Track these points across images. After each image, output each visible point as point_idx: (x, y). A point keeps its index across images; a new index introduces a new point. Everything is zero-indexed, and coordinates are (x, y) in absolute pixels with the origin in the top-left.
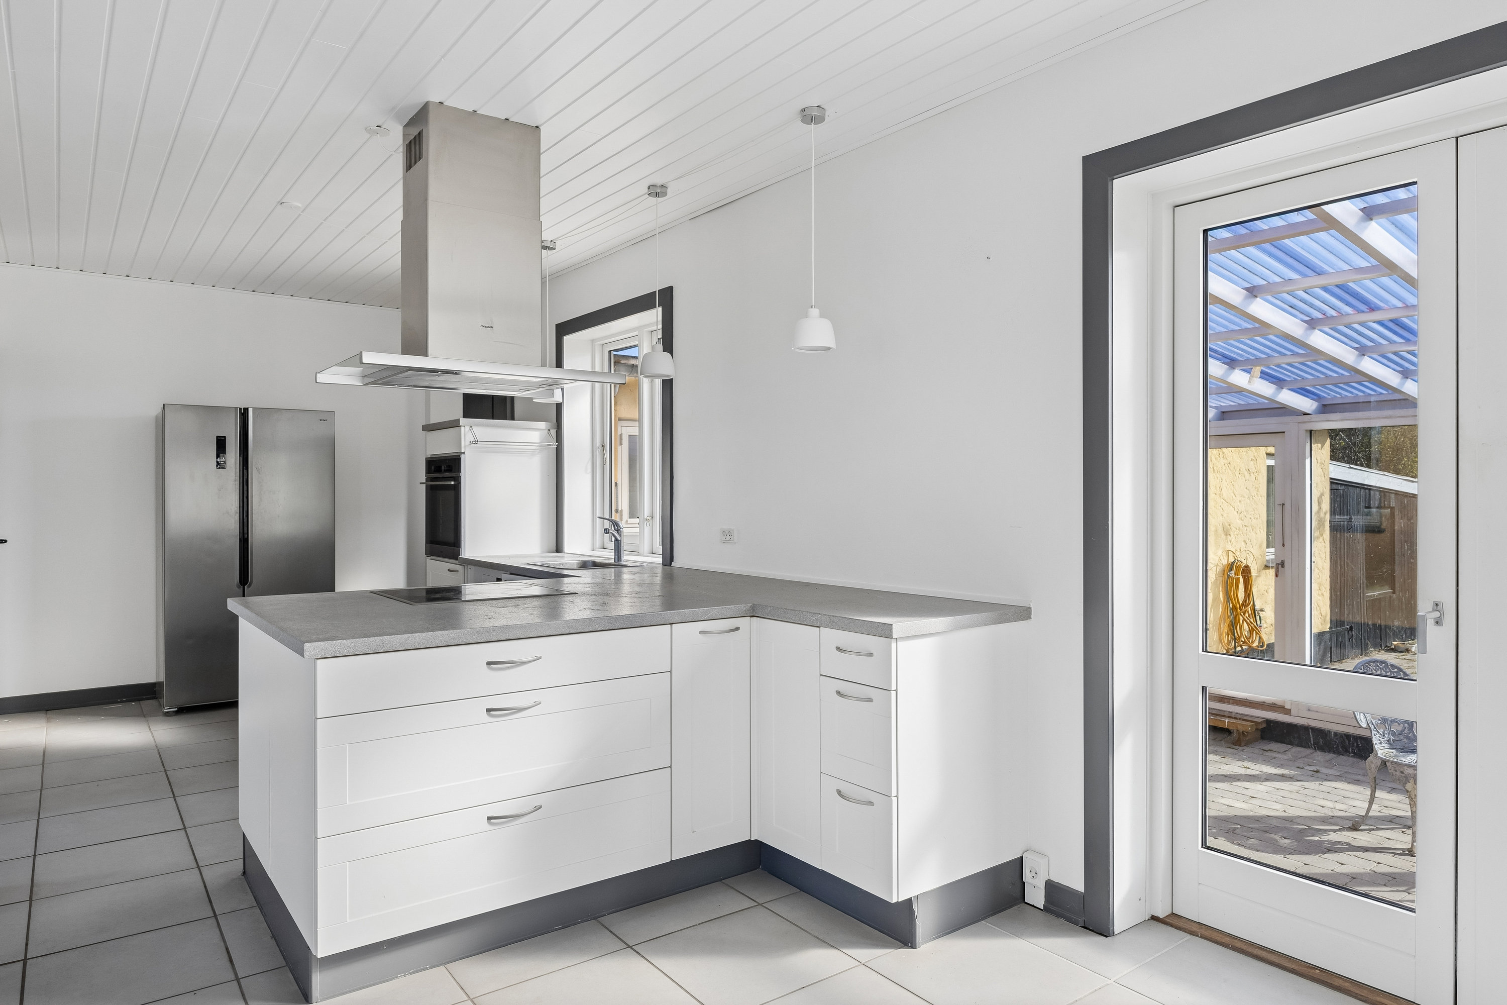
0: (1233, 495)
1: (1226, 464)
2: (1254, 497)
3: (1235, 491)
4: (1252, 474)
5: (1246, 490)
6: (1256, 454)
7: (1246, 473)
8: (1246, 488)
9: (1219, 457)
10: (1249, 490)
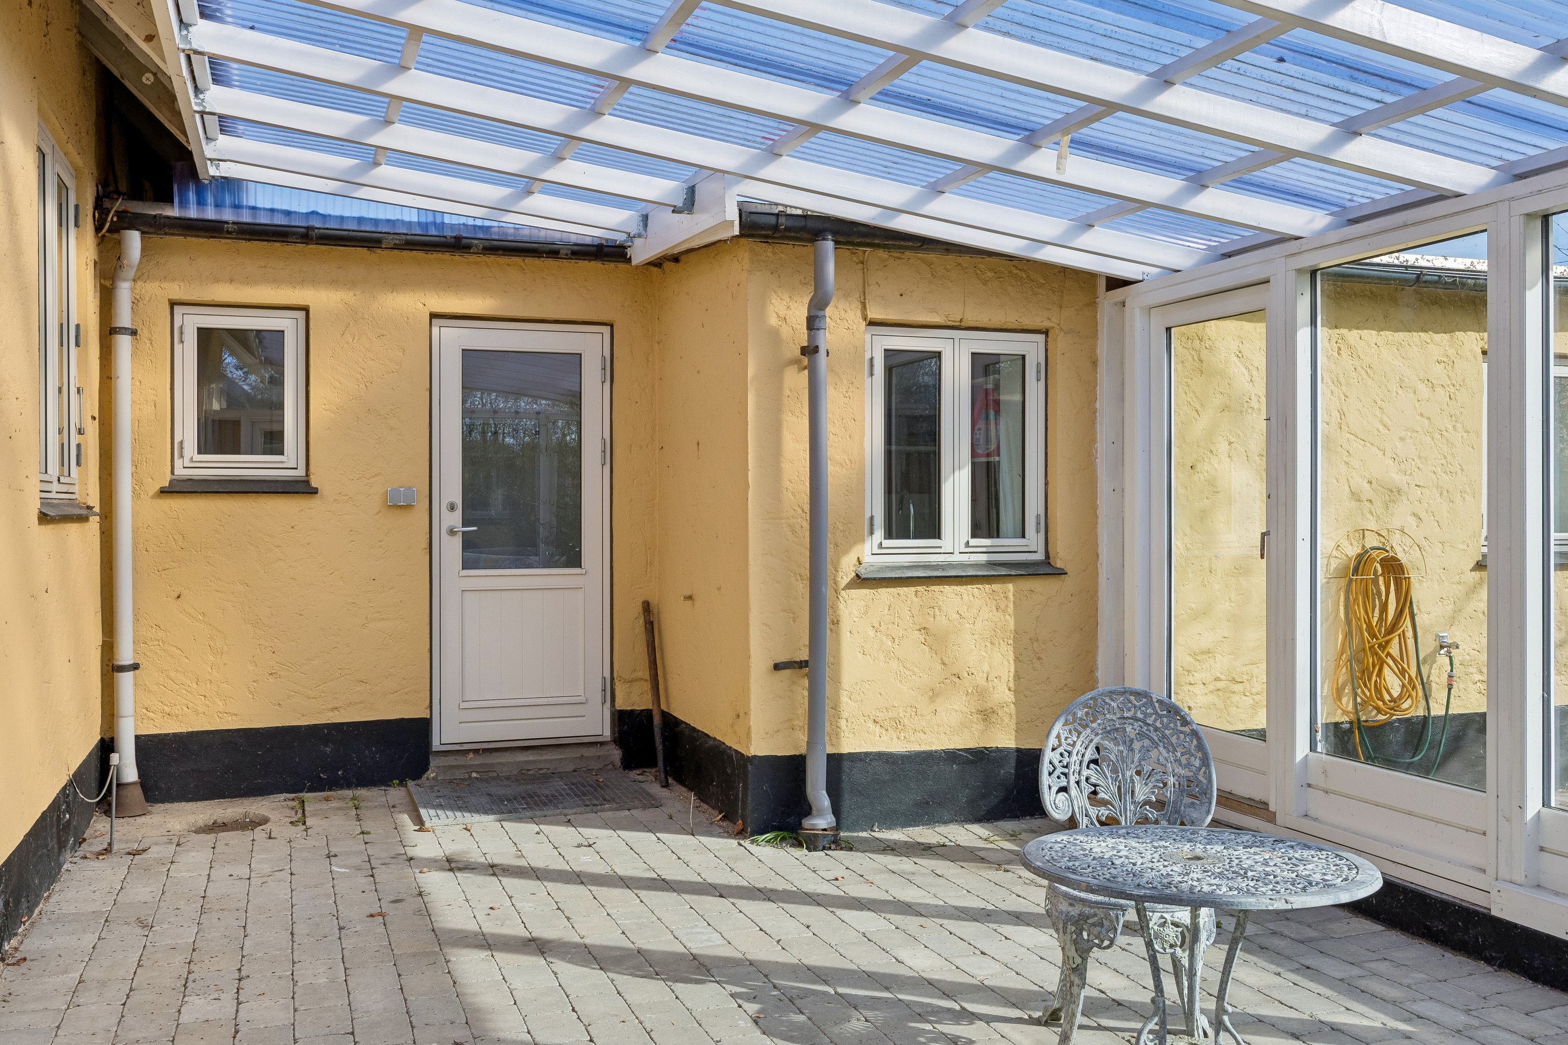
0: (1381, 427)
1: (1359, 368)
2: (1444, 433)
3: (1386, 419)
4: (1439, 390)
5: (1419, 418)
6: (1451, 352)
7: (1421, 387)
8: (1422, 415)
9: (1339, 354)
10: (1428, 418)
